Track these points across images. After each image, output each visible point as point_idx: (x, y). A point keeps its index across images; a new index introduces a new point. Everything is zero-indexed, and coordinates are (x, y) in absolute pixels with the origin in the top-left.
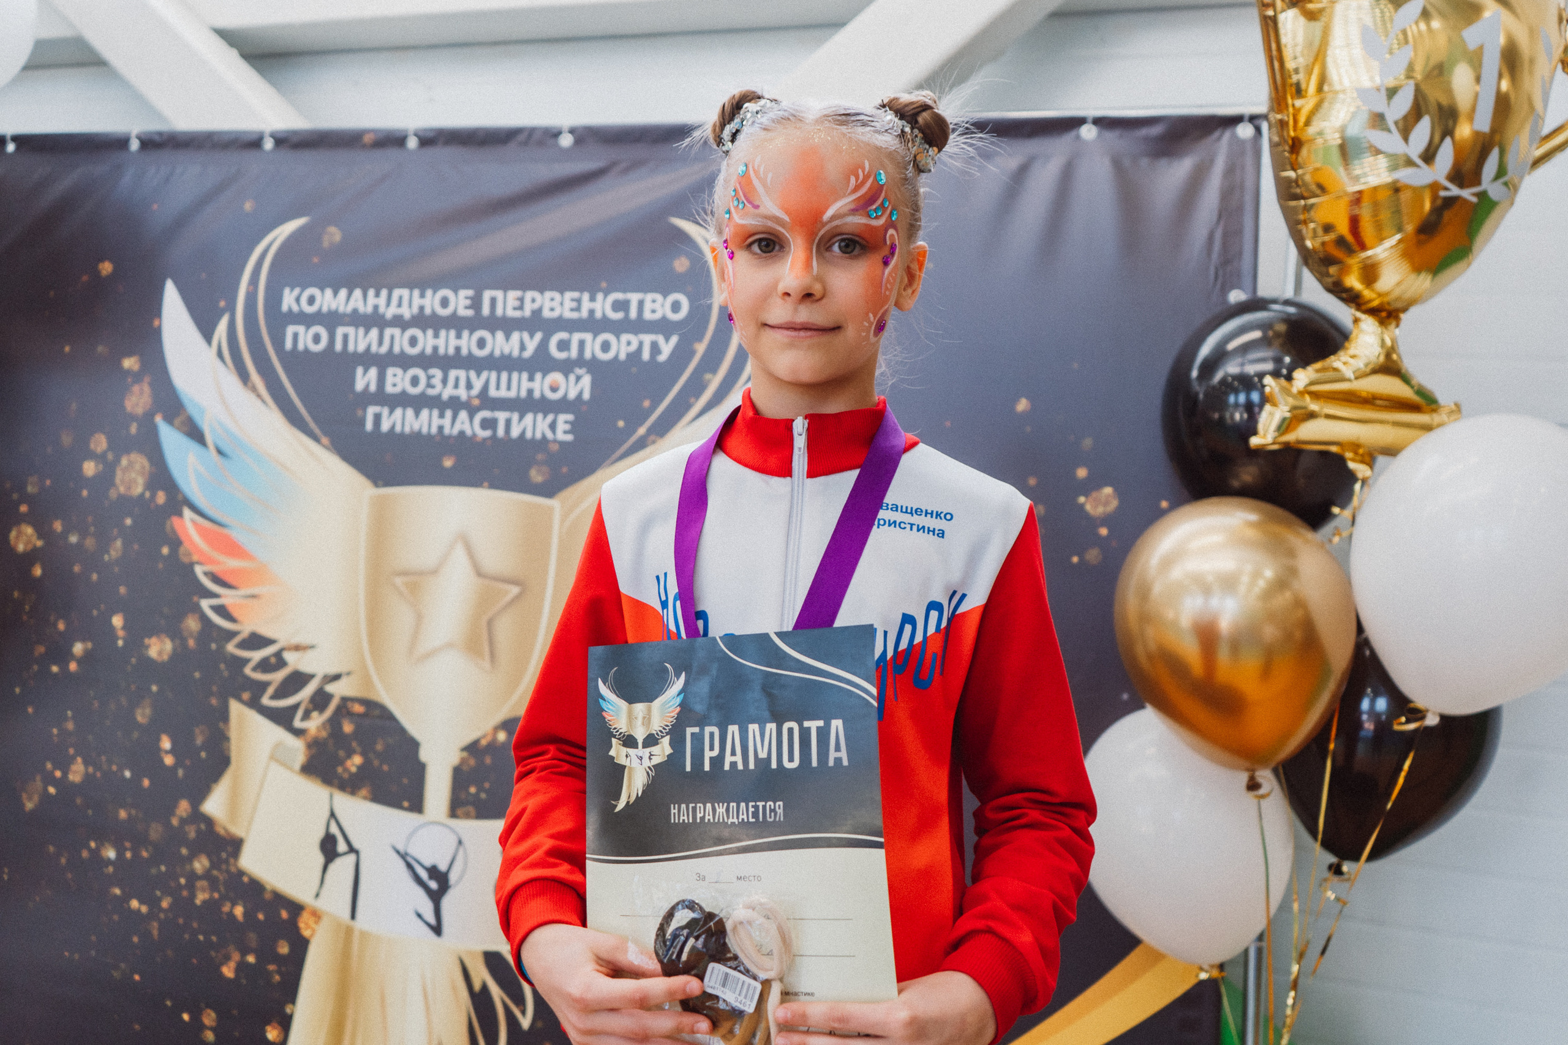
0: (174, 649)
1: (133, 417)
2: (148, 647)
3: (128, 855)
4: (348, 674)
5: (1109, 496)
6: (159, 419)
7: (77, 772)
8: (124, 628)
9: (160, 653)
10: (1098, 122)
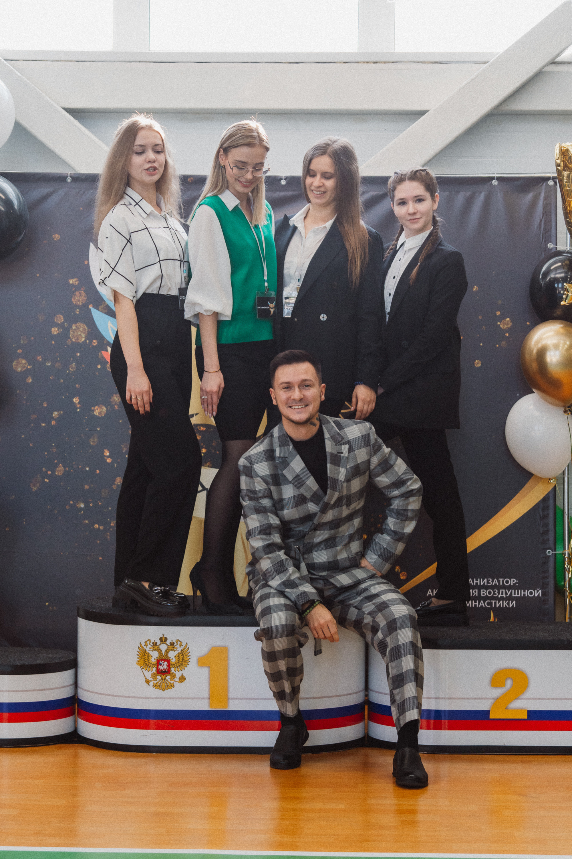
0: (107, 410)
1: (77, 306)
2: (94, 411)
3: (91, 505)
4: (197, 414)
5: (508, 321)
6: (91, 307)
7: (60, 470)
8: (79, 403)
9: (100, 413)
10: (498, 179)
